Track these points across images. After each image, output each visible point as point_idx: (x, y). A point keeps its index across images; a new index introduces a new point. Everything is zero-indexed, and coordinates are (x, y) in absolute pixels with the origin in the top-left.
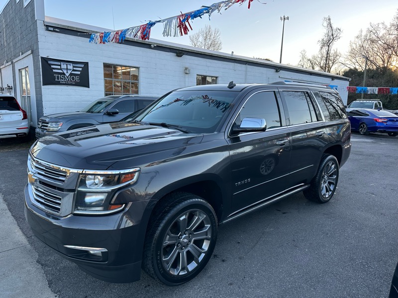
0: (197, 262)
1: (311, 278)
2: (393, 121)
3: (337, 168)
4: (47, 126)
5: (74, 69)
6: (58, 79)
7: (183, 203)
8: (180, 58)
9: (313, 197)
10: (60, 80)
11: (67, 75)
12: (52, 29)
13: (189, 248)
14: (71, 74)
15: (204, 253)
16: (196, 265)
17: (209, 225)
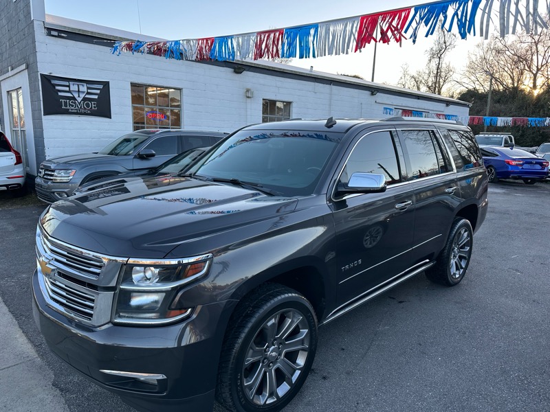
0: (290, 383)
1: (451, 403)
2: (531, 163)
3: (470, 235)
4: (52, 175)
5: (89, 91)
6: (66, 105)
7: (272, 302)
8: (239, 75)
9: (439, 278)
10: (68, 107)
11: (79, 100)
12: (56, 33)
13: (278, 365)
14: (85, 99)
15: (299, 369)
16: (289, 387)
17: (306, 331)
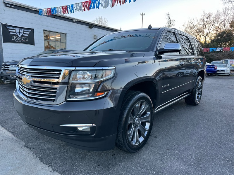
1: (215, 142)
2: (210, 67)
3: (202, 84)
4: (9, 68)
5: (24, 32)
6: (13, 39)
8: (91, 29)
10: (15, 39)
11: (20, 36)
12: (9, 6)
13: (139, 128)
14: (22, 36)
15: (147, 131)
16: (143, 139)
17: (150, 113)
